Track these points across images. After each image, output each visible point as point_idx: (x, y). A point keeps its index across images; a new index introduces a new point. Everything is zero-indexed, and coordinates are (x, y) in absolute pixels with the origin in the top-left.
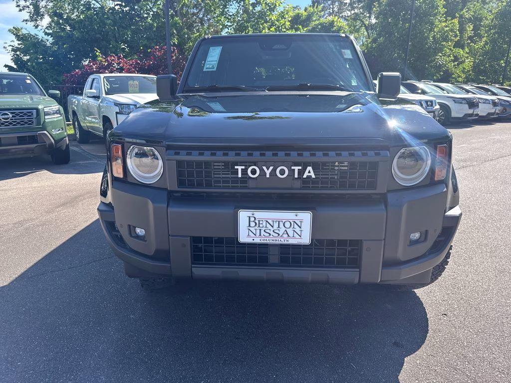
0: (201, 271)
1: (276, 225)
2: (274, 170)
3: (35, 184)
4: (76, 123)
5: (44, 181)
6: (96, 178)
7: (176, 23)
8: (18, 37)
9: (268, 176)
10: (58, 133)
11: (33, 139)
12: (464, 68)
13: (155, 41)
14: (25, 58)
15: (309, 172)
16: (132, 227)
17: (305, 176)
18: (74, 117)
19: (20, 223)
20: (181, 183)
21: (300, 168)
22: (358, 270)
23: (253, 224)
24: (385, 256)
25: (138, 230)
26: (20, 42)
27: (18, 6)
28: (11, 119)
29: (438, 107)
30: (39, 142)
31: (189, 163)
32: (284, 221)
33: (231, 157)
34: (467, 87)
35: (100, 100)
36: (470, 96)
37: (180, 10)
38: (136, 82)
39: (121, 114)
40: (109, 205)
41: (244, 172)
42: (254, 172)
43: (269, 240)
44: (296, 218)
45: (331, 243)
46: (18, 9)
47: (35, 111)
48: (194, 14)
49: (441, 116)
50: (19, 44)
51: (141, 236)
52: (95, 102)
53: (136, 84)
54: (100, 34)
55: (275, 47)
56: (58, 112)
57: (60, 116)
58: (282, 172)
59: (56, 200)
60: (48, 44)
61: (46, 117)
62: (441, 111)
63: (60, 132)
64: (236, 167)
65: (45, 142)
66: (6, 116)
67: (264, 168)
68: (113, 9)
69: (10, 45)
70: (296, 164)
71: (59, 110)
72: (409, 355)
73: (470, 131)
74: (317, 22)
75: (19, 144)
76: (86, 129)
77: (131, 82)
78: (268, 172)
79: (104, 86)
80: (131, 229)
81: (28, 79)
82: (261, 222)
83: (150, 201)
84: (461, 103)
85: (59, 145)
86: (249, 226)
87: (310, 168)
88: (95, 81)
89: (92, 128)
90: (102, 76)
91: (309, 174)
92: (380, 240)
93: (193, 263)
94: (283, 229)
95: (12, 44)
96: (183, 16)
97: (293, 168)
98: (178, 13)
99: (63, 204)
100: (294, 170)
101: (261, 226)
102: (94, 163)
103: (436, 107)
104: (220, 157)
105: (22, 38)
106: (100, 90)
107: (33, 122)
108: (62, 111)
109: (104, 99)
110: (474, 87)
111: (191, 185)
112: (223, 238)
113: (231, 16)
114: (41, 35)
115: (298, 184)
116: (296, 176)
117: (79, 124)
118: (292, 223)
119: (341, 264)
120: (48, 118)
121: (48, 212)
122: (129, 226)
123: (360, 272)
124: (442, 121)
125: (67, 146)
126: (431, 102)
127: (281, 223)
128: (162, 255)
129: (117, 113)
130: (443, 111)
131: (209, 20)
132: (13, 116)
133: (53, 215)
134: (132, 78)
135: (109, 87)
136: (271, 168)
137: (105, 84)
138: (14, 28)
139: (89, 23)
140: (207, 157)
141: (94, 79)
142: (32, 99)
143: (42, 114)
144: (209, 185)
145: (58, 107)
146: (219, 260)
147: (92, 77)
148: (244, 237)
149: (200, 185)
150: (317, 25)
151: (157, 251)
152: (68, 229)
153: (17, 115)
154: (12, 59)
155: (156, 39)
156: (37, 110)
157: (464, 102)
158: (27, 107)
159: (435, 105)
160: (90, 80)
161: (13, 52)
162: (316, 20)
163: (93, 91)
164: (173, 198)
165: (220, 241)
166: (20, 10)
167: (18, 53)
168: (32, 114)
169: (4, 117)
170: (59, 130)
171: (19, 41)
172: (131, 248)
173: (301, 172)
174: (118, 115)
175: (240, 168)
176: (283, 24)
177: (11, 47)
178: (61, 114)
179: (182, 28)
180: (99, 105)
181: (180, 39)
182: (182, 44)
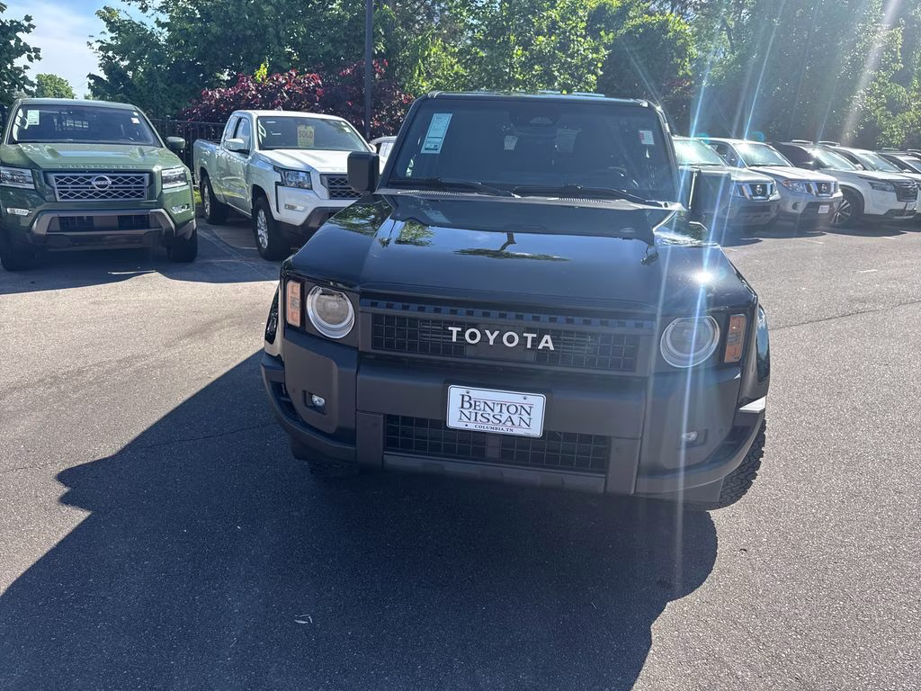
0: (395, 460)
1: (497, 409)
2: (500, 336)
3: (143, 295)
4: (206, 190)
5: (156, 291)
6: (240, 292)
7: (385, 16)
8: (112, 26)
9: (491, 343)
10: (180, 212)
11: (143, 221)
12: (905, 121)
14: (122, 63)
15: (547, 342)
16: (307, 394)
17: (540, 347)
18: (202, 179)
19: (128, 361)
20: (376, 343)
21: (535, 335)
22: (604, 476)
23: (466, 405)
24: (642, 461)
25: (316, 399)
26: (114, 35)
28: (110, 188)
29: (839, 194)
30: (152, 225)
31: (390, 318)
32: (508, 404)
33: (445, 315)
34: (903, 159)
35: (250, 158)
36: (906, 176)
38: (311, 129)
39: (283, 186)
40: (278, 359)
41: (461, 334)
42: (473, 336)
43: (487, 428)
44: (524, 401)
45: (570, 437)
47: (147, 175)
49: (845, 210)
50: (112, 39)
51: (320, 407)
52: (241, 158)
53: (311, 132)
54: (253, 30)
55: (534, 121)
56: (182, 178)
57: (185, 184)
58: (511, 339)
59: (178, 326)
60: (162, 41)
61: (164, 186)
62: (846, 201)
63: (183, 210)
64: (450, 328)
65: (161, 227)
66: (103, 183)
67: (488, 332)
69: (98, 41)
70: (530, 331)
71: (185, 174)
72: (675, 599)
73: (894, 241)
74: (638, 21)
75: (121, 228)
76: (223, 201)
77: (301, 128)
78: (492, 338)
79: (257, 133)
80: (307, 396)
81: (136, 117)
82: (477, 404)
83: (334, 363)
84: (884, 189)
85: (181, 231)
86: (462, 407)
87: (547, 337)
88: (242, 124)
89: (233, 199)
90: (255, 114)
91: (546, 345)
92: (634, 439)
93: (385, 449)
94: (505, 415)
95: (102, 38)
97: (525, 335)
99: (190, 334)
100: (527, 337)
101: (477, 408)
102: (237, 265)
103: (835, 195)
104: (429, 314)
105: (118, 28)
106: (250, 142)
107: (143, 194)
108: (189, 177)
109: (257, 157)
110: (916, 159)
111: (390, 345)
112: (426, 420)
113: (479, 8)
114: (150, 25)
115: (531, 357)
116: (529, 346)
117: (211, 191)
118: (519, 408)
119: (582, 466)
120: (168, 188)
121: (168, 345)
122: (305, 392)
123: (606, 478)
124: (846, 219)
125: (194, 232)
126: (828, 184)
127: (504, 406)
128: (345, 435)
129: (277, 184)
130: (849, 201)
131: (442, 11)
132: (113, 183)
133: (176, 351)
134: (303, 122)
135: (265, 135)
136: (496, 333)
137: (259, 129)
138: (105, 8)
139: (234, 8)
140: (413, 313)
141: (240, 120)
142: (142, 153)
143: (158, 180)
144: (412, 348)
145: (183, 169)
146: (421, 448)
147: (236, 114)
148: (455, 420)
149: (401, 347)
150: (637, 27)
151: (339, 429)
152: (200, 376)
153: (120, 180)
154: (100, 65)
156: (152, 174)
157: (889, 187)
158: (135, 168)
159: (835, 191)
160: (233, 119)
161: (102, 53)
162: (635, 17)
163: (239, 140)
164: (365, 361)
165: (422, 422)
167: (110, 54)
168: (143, 180)
169: (99, 183)
170: (183, 207)
171: (113, 32)
172: (305, 422)
173: (536, 341)
174: (278, 187)
175: (455, 330)
176: (574, 27)
177: (99, 44)
178: (187, 182)
179: (393, 25)
180: (248, 165)
181: (388, 44)
182: (391, 52)
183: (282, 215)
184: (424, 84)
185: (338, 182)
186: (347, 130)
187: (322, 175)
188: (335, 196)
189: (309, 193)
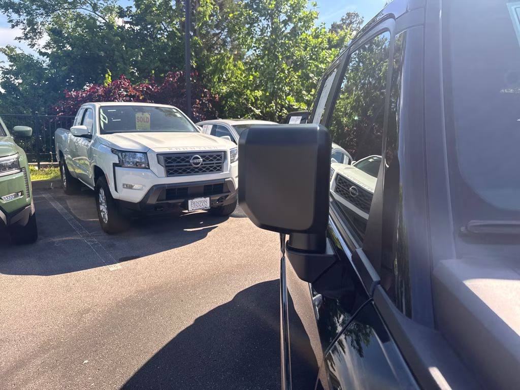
4: (63, 168)
7: (196, 43)
10: (11, 200)
13: (170, 63)
14: (17, 81)
18: (61, 158)
26: (12, 64)
27: (11, 21)
35: (92, 141)
37: (200, 30)
38: (147, 115)
39: (121, 166)
46: (10, 24)
48: (215, 35)
50: (10, 66)
52: (85, 142)
53: (147, 118)
56: (15, 164)
57: (19, 171)
60: (45, 66)
63: (17, 198)
68: (123, 27)
76: (75, 176)
77: (139, 115)
79: (99, 120)
85: (14, 219)
88: (88, 113)
90: (98, 105)
96: (203, 36)
98: (197, 33)
105: (15, 59)
106: (93, 126)
109: (98, 141)
117: (66, 168)
129: (115, 165)
134: (140, 109)
135: (107, 122)
137: (101, 117)
141: (86, 110)
147: (84, 106)
155: (171, 61)
160: (81, 111)
163: (83, 127)
166: (13, 27)
167: (8, 76)
170: (17, 195)
171: (12, 62)
174: (116, 168)
179: (201, 49)
180: (91, 148)
181: (198, 62)
182: (200, 67)
183: (121, 194)
184: (224, 88)
185: (174, 160)
186: (178, 115)
187: (158, 155)
188: (172, 174)
189: (147, 172)
